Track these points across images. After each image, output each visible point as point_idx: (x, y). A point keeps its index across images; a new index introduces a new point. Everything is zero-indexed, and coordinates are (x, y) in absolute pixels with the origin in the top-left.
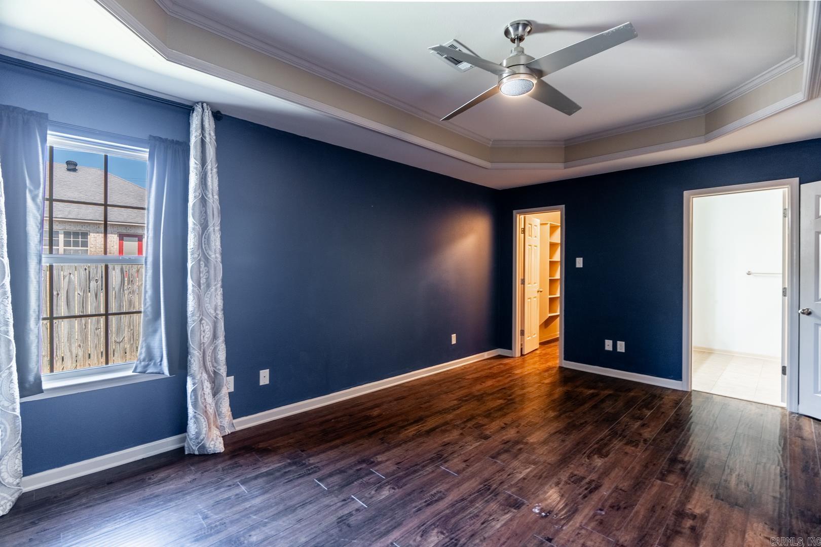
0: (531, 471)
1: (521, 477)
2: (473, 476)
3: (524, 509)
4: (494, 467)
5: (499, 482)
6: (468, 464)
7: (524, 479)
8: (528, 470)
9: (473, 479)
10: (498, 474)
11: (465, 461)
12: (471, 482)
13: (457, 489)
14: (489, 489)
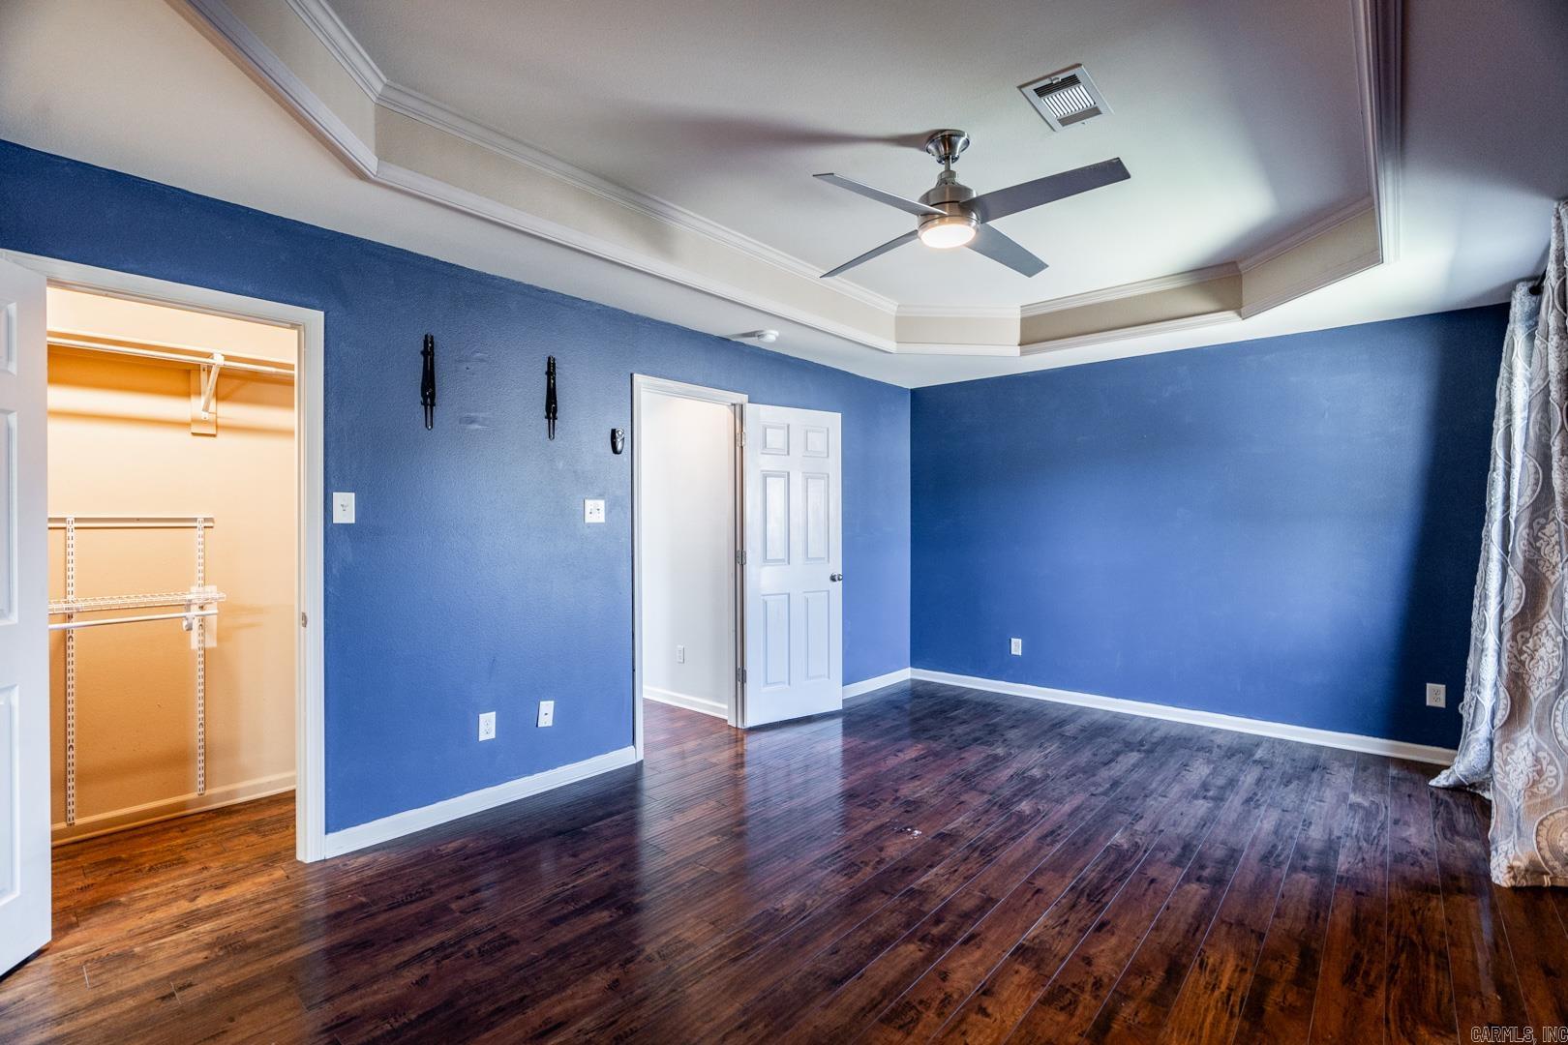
0: (919, 878)
1: (935, 869)
2: (1014, 867)
3: (933, 833)
4: (983, 883)
5: (971, 860)
6: (1030, 885)
7: (931, 866)
8: (923, 880)
9: (1010, 862)
10: (974, 871)
11: (1038, 891)
12: (1012, 859)
13: (1027, 849)
14: (982, 851)
